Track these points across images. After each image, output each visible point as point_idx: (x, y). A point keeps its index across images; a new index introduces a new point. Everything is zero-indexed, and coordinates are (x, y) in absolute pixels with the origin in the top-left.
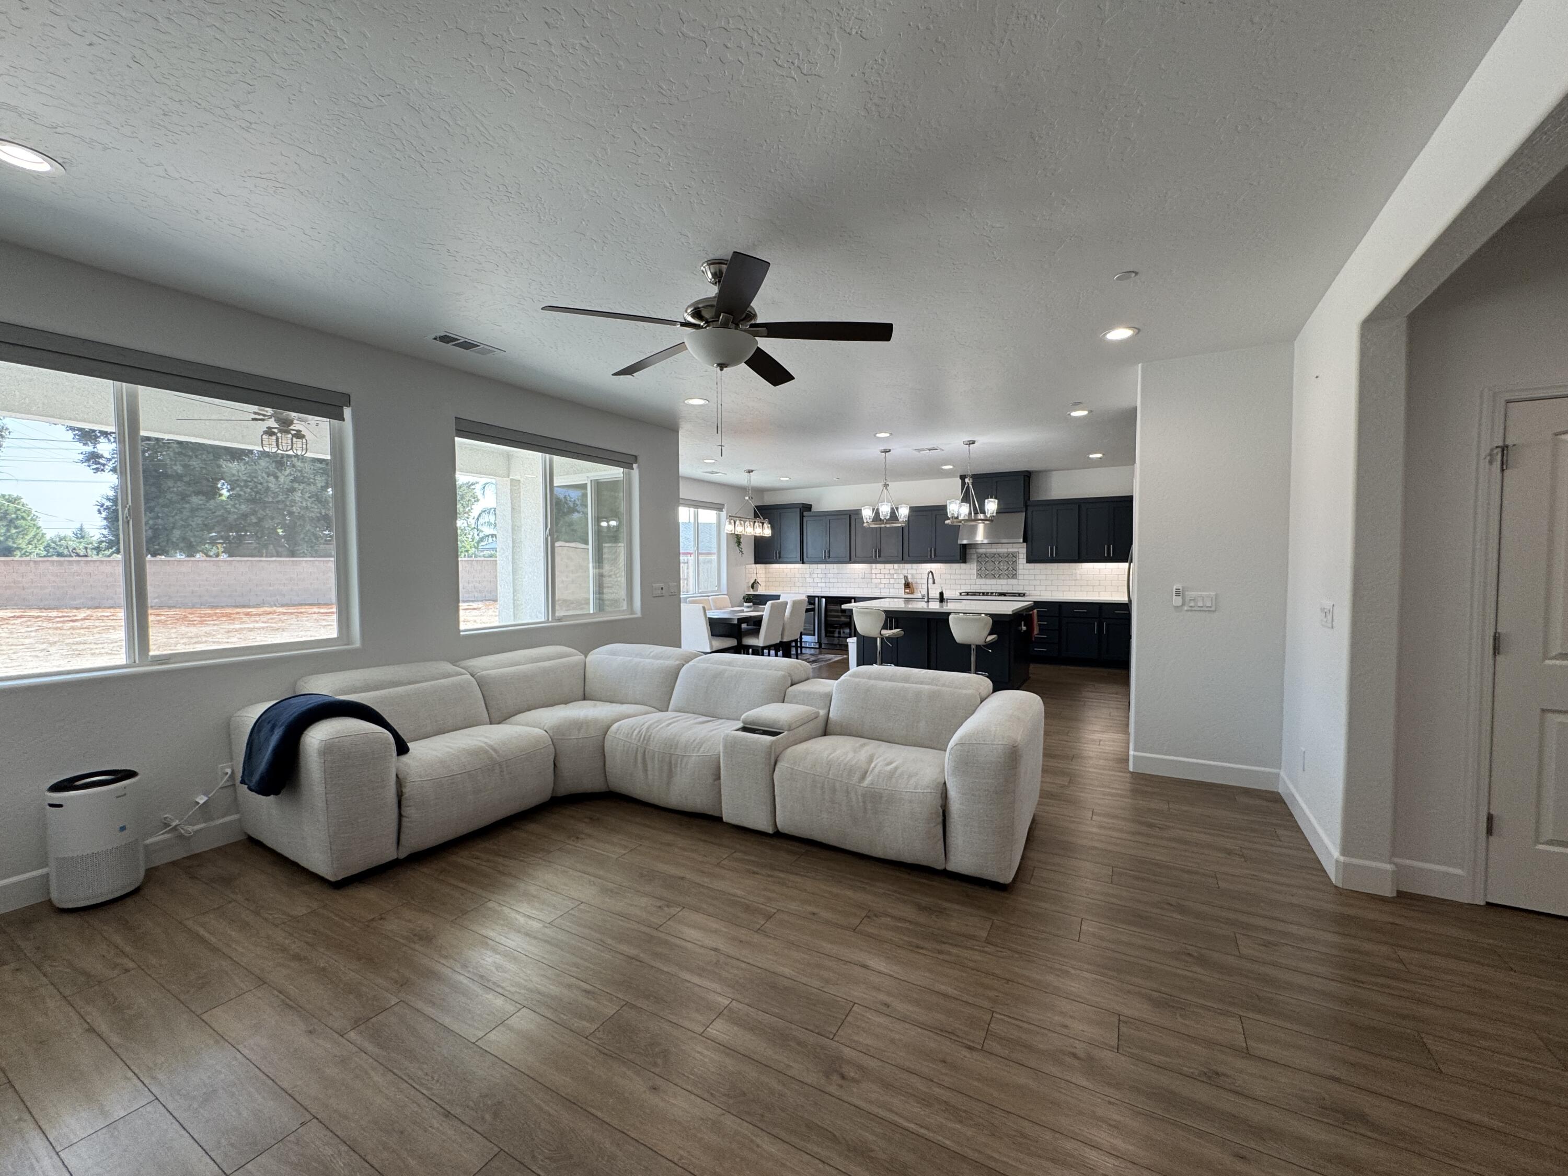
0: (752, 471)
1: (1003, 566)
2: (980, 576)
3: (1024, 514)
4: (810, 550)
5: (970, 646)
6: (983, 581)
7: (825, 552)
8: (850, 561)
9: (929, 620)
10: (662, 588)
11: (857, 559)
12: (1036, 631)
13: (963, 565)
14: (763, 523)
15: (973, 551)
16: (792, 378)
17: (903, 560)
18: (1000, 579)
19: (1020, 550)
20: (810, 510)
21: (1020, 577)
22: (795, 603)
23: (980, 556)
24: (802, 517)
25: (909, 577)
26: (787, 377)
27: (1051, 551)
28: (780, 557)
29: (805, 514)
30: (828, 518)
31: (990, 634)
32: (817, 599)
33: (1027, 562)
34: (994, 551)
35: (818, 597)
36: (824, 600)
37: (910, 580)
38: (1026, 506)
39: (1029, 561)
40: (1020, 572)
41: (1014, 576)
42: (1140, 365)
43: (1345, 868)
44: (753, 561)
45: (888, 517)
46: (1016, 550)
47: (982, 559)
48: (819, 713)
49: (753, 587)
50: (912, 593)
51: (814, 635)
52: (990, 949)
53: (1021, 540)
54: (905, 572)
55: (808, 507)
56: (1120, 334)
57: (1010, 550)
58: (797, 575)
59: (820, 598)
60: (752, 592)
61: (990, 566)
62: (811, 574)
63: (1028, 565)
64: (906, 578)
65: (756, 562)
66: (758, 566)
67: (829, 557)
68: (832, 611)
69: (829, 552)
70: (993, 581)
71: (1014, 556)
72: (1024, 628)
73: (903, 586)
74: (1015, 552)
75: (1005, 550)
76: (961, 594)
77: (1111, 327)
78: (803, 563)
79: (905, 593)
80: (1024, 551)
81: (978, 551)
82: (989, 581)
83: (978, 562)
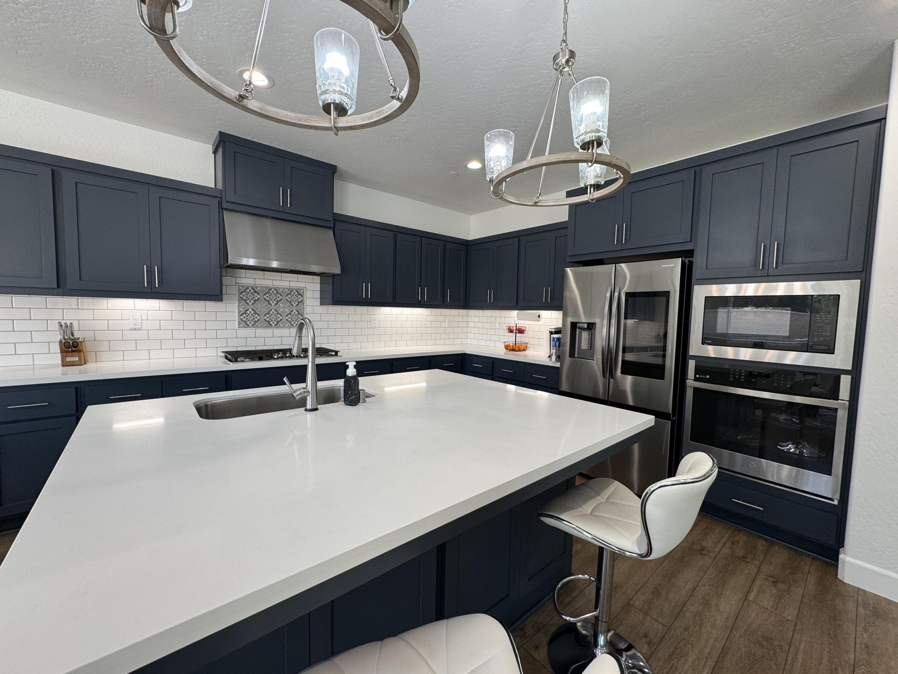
1: (283, 308)
2: (244, 323)
6: (249, 332)
13: (211, 305)
15: (230, 279)
18: (279, 327)
19: (309, 286)
23: (244, 289)
27: (366, 289)
33: (322, 304)
34: (268, 283)
38: (334, 221)
39: (329, 302)
46: (302, 285)
47: (246, 293)
57: (294, 284)
61: (262, 307)
63: (325, 308)
64: (66, 328)
70: (268, 332)
71: (300, 293)
73: (56, 348)
75: (286, 284)
79: (65, 364)
80: (318, 287)
81: (239, 280)
82: (261, 332)
83: (241, 299)
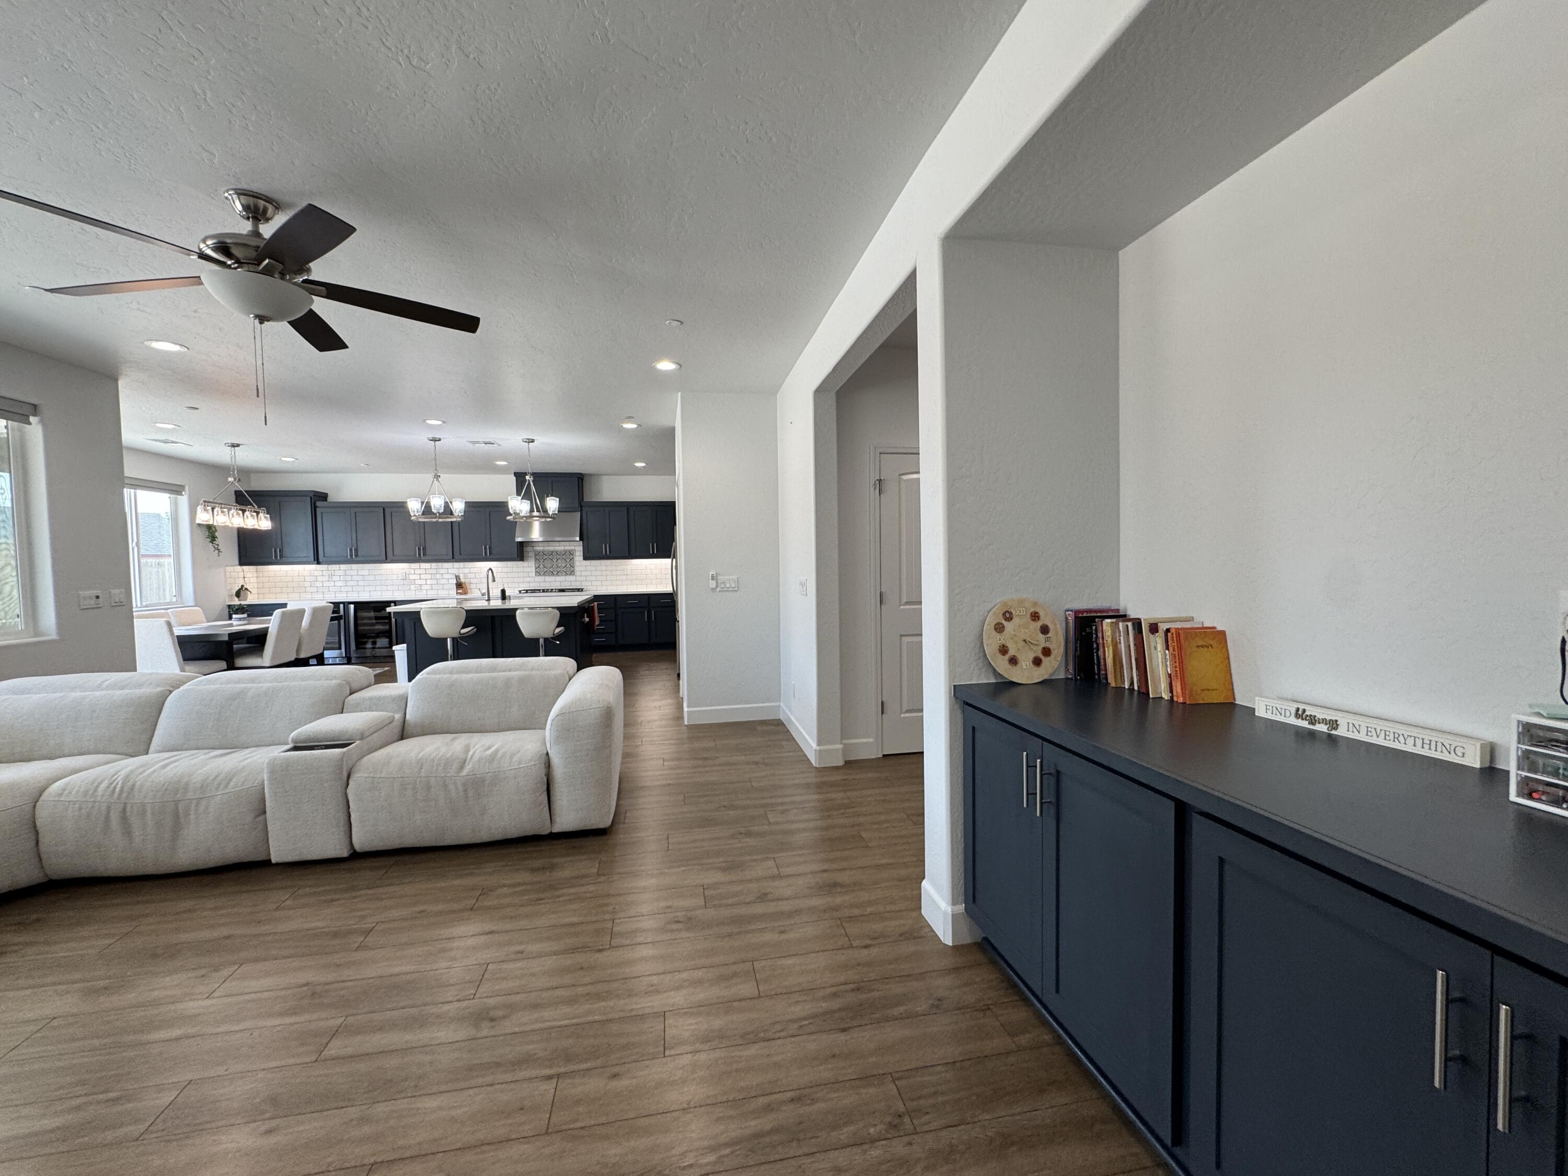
0: (238, 445)
1: (561, 563)
2: (538, 573)
3: (579, 514)
4: (328, 546)
5: (537, 640)
6: (541, 578)
7: (351, 550)
8: (386, 560)
9: (493, 618)
10: (98, 597)
11: (395, 558)
12: (597, 623)
13: (520, 563)
14: (258, 513)
15: (529, 549)
16: (344, 346)
17: (453, 558)
18: (559, 575)
19: (577, 548)
20: (326, 500)
21: (578, 573)
22: (316, 611)
23: (537, 554)
24: (314, 509)
25: (462, 576)
26: (338, 344)
27: (605, 549)
28: (281, 556)
29: (319, 504)
30: (353, 510)
31: (558, 626)
32: (342, 606)
33: (584, 559)
34: (551, 548)
35: (343, 603)
36: (352, 606)
37: (462, 580)
38: (581, 506)
39: (586, 558)
40: (577, 569)
41: (572, 573)
42: (680, 393)
43: (820, 753)
44: (237, 562)
45: (442, 511)
46: (573, 548)
47: (539, 557)
48: (394, 718)
49: (238, 594)
50: (466, 593)
51: (340, 648)
52: (602, 879)
53: (578, 539)
54: (456, 572)
55: (323, 497)
56: (666, 366)
57: (567, 548)
58: (307, 579)
59: (346, 604)
60: (236, 602)
61: (548, 564)
62: (331, 576)
63: (588, 562)
64: (457, 577)
65: (242, 563)
66: (246, 568)
67: (357, 555)
68: (363, 618)
69: (356, 550)
70: (552, 578)
71: (571, 553)
72: (587, 620)
73: (455, 587)
74: (573, 550)
75: (562, 548)
76: (520, 591)
77: (659, 359)
78: (318, 563)
79: (457, 593)
80: (581, 548)
81: (535, 548)
82: (548, 578)
83: (536, 559)
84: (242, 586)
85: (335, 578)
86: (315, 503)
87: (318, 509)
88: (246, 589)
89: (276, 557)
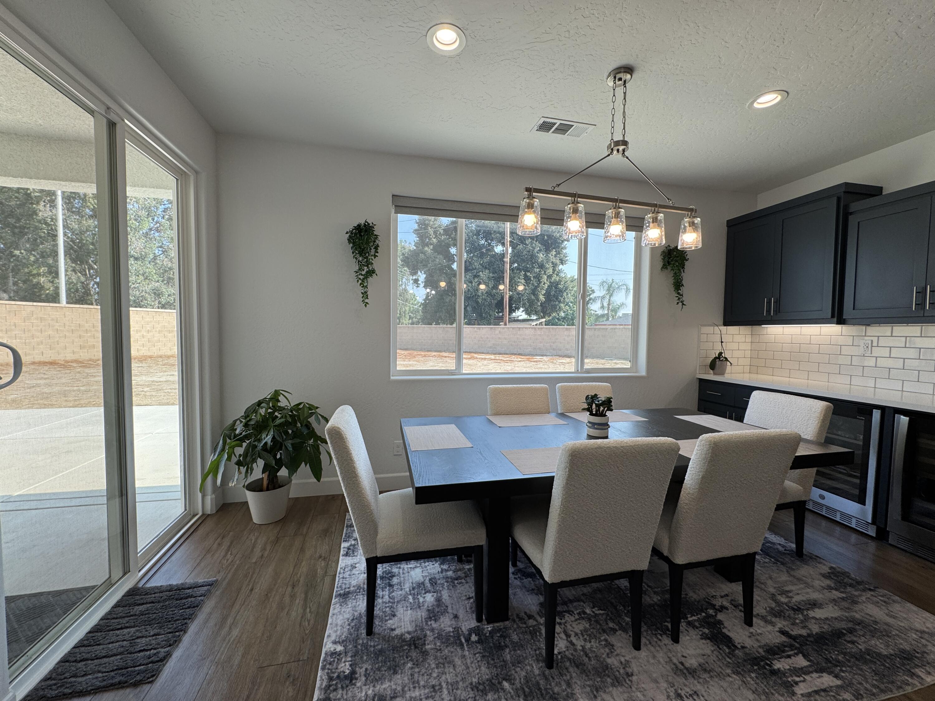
4: (866, 287)
7: (922, 293)
24: (845, 219)
28: (777, 310)
29: (857, 207)
35: (883, 409)
36: (904, 420)
44: (721, 322)
49: (713, 366)
51: (863, 501)
60: (711, 376)
65: (727, 323)
66: (729, 329)
78: (841, 321)
84: (720, 354)
85: (877, 352)
86: (846, 207)
87: (850, 217)
88: (726, 359)
89: (769, 311)
